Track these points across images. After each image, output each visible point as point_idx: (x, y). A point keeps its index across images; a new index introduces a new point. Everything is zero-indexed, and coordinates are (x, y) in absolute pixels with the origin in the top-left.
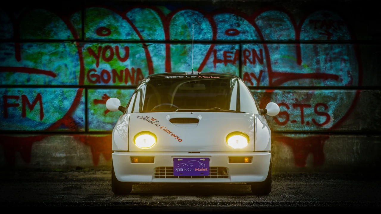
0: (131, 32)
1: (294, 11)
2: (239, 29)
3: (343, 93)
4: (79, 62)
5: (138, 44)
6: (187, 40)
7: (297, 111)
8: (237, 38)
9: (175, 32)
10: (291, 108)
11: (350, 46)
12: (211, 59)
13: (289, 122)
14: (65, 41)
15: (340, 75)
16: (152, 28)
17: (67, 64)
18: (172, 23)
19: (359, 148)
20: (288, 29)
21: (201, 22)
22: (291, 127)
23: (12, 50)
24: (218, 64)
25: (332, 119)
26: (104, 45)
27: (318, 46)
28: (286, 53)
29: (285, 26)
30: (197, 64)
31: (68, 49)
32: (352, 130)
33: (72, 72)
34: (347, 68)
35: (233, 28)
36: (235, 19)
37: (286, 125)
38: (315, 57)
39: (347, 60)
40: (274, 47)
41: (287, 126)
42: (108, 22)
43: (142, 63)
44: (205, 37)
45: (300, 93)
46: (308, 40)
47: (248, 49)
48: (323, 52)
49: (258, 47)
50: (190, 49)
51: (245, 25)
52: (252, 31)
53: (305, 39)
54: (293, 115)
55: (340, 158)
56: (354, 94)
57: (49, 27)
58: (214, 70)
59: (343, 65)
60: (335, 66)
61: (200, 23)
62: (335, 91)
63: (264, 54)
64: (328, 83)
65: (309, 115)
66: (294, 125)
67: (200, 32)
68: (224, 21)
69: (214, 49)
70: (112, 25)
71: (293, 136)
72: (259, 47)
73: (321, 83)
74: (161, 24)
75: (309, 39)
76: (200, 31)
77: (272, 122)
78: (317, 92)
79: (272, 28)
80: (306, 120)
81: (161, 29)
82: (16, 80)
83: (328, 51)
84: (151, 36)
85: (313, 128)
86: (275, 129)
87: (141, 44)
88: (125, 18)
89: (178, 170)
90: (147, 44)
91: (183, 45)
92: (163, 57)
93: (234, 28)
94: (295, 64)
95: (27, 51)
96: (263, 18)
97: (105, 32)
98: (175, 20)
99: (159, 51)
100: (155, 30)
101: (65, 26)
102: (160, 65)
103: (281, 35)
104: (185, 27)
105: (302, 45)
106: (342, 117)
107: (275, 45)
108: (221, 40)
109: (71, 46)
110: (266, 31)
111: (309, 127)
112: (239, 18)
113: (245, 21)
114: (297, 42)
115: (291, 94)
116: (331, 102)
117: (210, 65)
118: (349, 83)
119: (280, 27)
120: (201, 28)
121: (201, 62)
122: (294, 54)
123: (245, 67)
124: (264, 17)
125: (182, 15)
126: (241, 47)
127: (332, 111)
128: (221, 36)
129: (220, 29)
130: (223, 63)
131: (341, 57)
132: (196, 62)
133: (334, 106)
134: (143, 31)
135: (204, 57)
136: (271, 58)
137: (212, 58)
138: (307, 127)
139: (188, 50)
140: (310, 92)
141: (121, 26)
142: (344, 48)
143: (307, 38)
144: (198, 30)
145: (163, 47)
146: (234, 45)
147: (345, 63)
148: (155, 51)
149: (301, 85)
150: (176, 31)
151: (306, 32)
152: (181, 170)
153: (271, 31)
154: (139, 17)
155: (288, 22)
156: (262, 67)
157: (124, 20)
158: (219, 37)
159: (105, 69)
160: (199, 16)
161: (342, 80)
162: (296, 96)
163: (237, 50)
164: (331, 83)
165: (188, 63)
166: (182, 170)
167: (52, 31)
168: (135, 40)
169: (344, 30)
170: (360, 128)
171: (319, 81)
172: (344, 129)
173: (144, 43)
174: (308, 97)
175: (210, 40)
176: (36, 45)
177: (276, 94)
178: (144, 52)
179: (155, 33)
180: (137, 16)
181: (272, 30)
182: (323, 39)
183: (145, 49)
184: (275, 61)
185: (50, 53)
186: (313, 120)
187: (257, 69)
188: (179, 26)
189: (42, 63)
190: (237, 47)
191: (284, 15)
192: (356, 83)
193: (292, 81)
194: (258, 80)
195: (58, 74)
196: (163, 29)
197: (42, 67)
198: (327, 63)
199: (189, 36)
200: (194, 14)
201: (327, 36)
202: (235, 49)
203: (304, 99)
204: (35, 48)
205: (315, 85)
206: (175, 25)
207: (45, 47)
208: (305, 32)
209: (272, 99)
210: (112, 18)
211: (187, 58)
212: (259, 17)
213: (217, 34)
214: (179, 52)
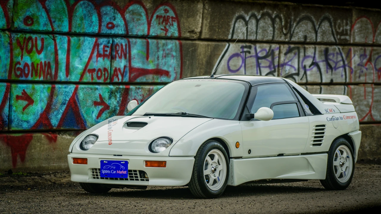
0: (46, 22)
2: (115, 23)
4: (10, 54)
5: (49, 36)
9: (75, 24)
12: (95, 54)
15: (170, 71)
16: (61, 18)
17: (2, 55)
18: (74, 15)
20: (144, 24)
21: (92, 13)
24: (99, 58)
26: (28, 36)
27: (159, 42)
28: (141, 48)
29: (142, 21)
31: (3, 39)
33: (4, 66)
34: (174, 64)
35: (111, 21)
38: (157, 53)
39: (175, 57)
40: (134, 42)
43: (52, 56)
44: (94, 30)
45: (145, 88)
47: (118, 43)
48: (162, 48)
49: (124, 41)
50: (83, 43)
51: (119, 19)
52: (122, 25)
53: (153, 35)
58: (97, 64)
59: (172, 61)
60: (167, 62)
61: (92, 15)
63: (128, 49)
67: (91, 25)
68: (106, 14)
69: (97, 43)
70: (35, 14)
73: (159, 79)
74: (67, 15)
78: (155, 88)
79: (134, 23)
81: (67, 20)
83: (164, 47)
87: (52, 36)
88: (44, 7)
91: (78, 38)
92: (65, 49)
94: (145, 60)
97: (30, 21)
98: (76, 11)
99: (63, 43)
100: (63, 21)
101: (3, 13)
102: (63, 59)
103: (139, 30)
104: (81, 19)
105: (150, 40)
107: (134, 40)
108: (103, 33)
109: (5, 36)
110: (131, 25)
112: (116, 11)
113: (119, 14)
115: (140, 90)
117: (94, 60)
119: (139, 21)
121: (89, 56)
122: (145, 49)
123: (115, 61)
125: (81, 6)
126: (113, 41)
129: (103, 22)
130: (102, 57)
131: (171, 53)
132: (86, 56)
134: (55, 22)
135: (91, 50)
136: (131, 53)
137: (96, 52)
139: (81, 43)
140: (151, 87)
141: (41, 15)
143: (154, 33)
145: (66, 39)
146: (109, 39)
147: (173, 59)
148: (60, 44)
156: (125, 62)
158: (102, 30)
159: (27, 62)
160: (92, 8)
162: (143, 92)
163: (111, 45)
164: (164, 79)
168: (49, 31)
171: (157, 77)
173: (54, 34)
175: (96, 33)
177: (131, 90)
178: (54, 44)
179: (63, 24)
180: (52, 5)
182: (162, 36)
183: (53, 41)
184: (134, 57)
187: (123, 64)
188: (78, 18)
190: (111, 41)
193: (142, 77)
194: (123, 76)
198: (163, 59)
199: (83, 28)
201: (165, 32)
202: (110, 43)
203: (147, 95)
205: (156, 81)
206: (76, 16)
208: (153, 28)
209: (129, 95)
211: (80, 52)
212: (127, 11)
214: (76, 45)
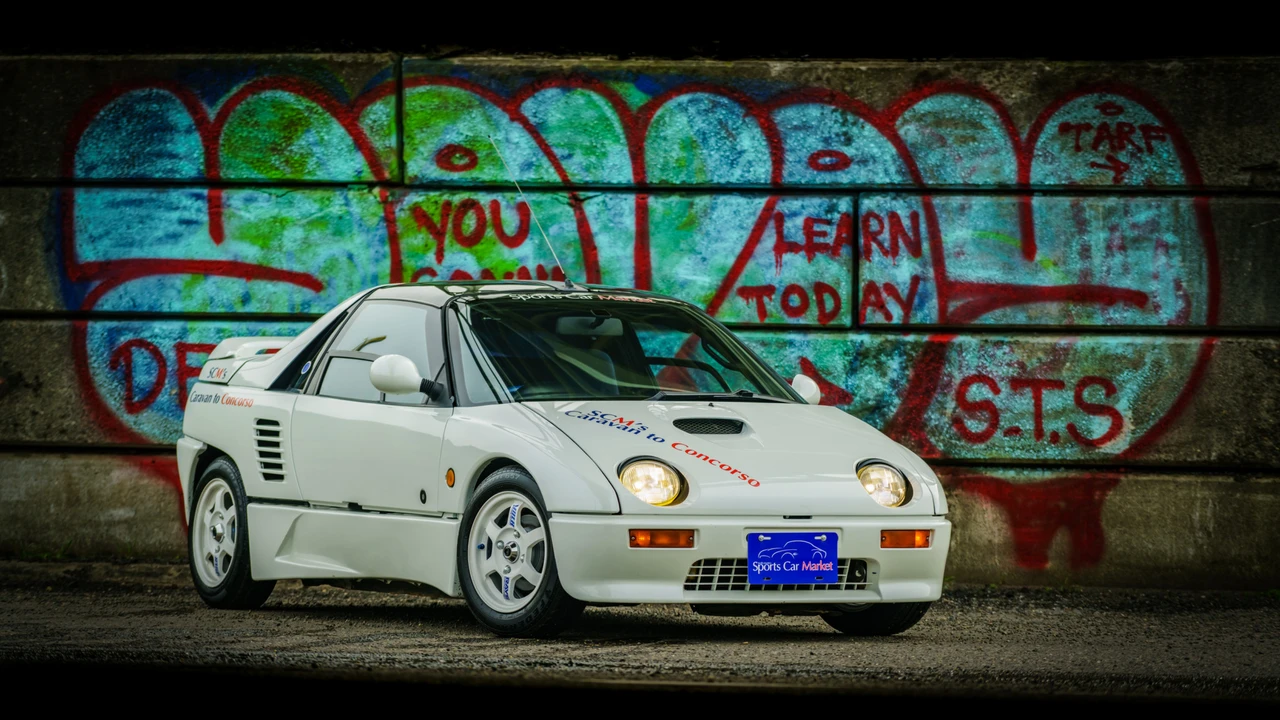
0: (534, 159)
1: (1013, 96)
2: (849, 151)
3: (1160, 347)
4: (387, 249)
5: (555, 196)
6: (697, 184)
7: (1023, 401)
8: (844, 178)
9: (661, 160)
10: (1003, 390)
11: (1185, 203)
12: (769, 240)
13: (999, 434)
14: (349, 186)
15: (1153, 293)
16: (596, 147)
17: (355, 252)
18: (654, 134)
19: (1209, 514)
20: (996, 151)
21: (738, 128)
22: (1004, 448)
23: (199, 210)
24: (787, 257)
25: (1128, 426)
26: (457, 199)
27: (1085, 204)
28: (990, 224)
29: (985, 143)
30: (726, 257)
31: (356, 209)
32: (1189, 459)
33: (369, 279)
34: (1172, 270)
35: (830, 148)
36: (836, 122)
37: (988, 443)
38: (1078, 237)
39: (1174, 247)
40: (955, 205)
41: (994, 445)
42: (470, 129)
43: (567, 252)
44: (750, 177)
45: (1033, 344)
46: (1055, 185)
47: (876, 212)
48: (1101, 223)
49: (906, 205)
50: (707, 212)
51: (868, 140)
52: (888, 157)
53: (1047, 183)
54: (1011, 411)
55: (1150, 546)
56: (1195, 349)
57: (303, 143)
58: (776, 273)
59: (1163, 260)
60: (1136, 264)
61: (734, 132)
62: (1139, 340)
63: (923, 227)
64: (1117, 316)
65: (1058, 414)
66: (1012, 443)
67: (735, 160)
68: (804, 127)
69: (775, 211)
70: (479, 139)
71: (1010, 474)
72: (910, 207)
73: (1096, 316)
74: (622, 136)
75: (1057, 183)
76: (735, 157)
77: (947, 432)
78: (1083, 343)
79: (948, 149)
80: (1049, 426)
81: (622, 150)
82: (212, 300)
83: (1114, 220)
84: (593, 171)
85: (1071, 453)
86: (956, 453)
87: (564, 196)
88: (517, 117)
89: (759, 568)
90: (582, 195)
91: (687, 200)
92: (626, 233)
93: (836, 147)
94: (1018, 258)
95: (242, 213)
96: (920, 118)
97: (461, 158)
98: (661, 123)
99: (615, 215)
100: (605, 154)
101: (349, 140)
102: (618, 259)
103: (974, 170)
104: (689, 145)
105: (1036, 201)
106: (1157, 420)
107: (956, 201)
108: (796, 184)
109: (365, 201)
110: (930, 156)
111: (1058, 447)
112: (850, 118)
113: (868, 127)
114: (1024, 189)
115: (1006, 349)
116: (1126, 373)
117: (762, 261)
118: (1178, 317)
119: (971, 144)
120: (738, 147)
121: (739, 249)
122: (1012, 226)
123: (868, 264)
124: (924, 115)
125: (683, 108)
126: (856, 206)
127: (1128, 400)
128: (796, 171)
129: (793, 150)
130: (803, 253)
131: (1155, 236)
132: (725, 249)
133: (1135, 387)
134: (570, 156)
135: (746, 235)
136: (944, 238)
137: (769, 236)
138: (1052, 448)
139: (699, 214)
140: (1063, 341)
141: (507, 140)
142: (1164, 210)
143: (1052, 178)
144: (728, 154)
145: (628, 202)
146: (835, 201)
147: (1167, 253)
148: (604, 217)
149: (1033, 323)
150: (665, 157)
151: (1050, 159)
152: (767, 567)
153: (944, 157)
154: (558, 116)
155: (995, 130)
156: (917, 267)
157: (516, 124)
158: (791, 174)
159: (462, 269)
160: (733, 113)
161: (1157, 308)
162: (1019, 355)
163: (845, 215)
164: (1125, 315)
165: (701, 253)
166: (770, 568)
167: (312, 154)
168: (548, 182)
169: (1165, 155)
170: (1214, 454)
171: (1090, 309)
172: (1163, 456)
173: (574, 192)
174: (1057, 357)
175: (766, 184)
176: (266, 195)
177: (961, 349)
178: (574, 219)
179: (604, 161)
180: (553, 112)
181: (947, 154)
182: (1100, 184)
183: (575, 211)
184: (958, 249)
185: (304, 221)
186: (1071, 428)
187: (903, 270)
188: (674, 144)
189: (284, 249)
190: (844, 204)
191: (980, 109)
192: (1200, 316)
193: (1008, 310)
194: (907, 306)
195: (329, 284)
196: (626, 150)
197: (283, 261)
198: (1113, 256)
199: (701, 171)
200: (716, 105)
201: (1112, 174)
202: (839, 212)
203: (1044, 364)
204: (265, 204)
205: (1077, 322)
206: (660, 137)
207: (291, 203)
208: (1045, 162)
209: (950, 362)
210: (479, 119)
211: (698, 238)
212: (907, 114)
213: (785, 167)
214: (674, 219)
